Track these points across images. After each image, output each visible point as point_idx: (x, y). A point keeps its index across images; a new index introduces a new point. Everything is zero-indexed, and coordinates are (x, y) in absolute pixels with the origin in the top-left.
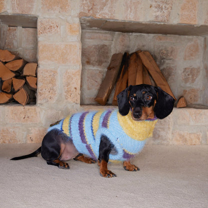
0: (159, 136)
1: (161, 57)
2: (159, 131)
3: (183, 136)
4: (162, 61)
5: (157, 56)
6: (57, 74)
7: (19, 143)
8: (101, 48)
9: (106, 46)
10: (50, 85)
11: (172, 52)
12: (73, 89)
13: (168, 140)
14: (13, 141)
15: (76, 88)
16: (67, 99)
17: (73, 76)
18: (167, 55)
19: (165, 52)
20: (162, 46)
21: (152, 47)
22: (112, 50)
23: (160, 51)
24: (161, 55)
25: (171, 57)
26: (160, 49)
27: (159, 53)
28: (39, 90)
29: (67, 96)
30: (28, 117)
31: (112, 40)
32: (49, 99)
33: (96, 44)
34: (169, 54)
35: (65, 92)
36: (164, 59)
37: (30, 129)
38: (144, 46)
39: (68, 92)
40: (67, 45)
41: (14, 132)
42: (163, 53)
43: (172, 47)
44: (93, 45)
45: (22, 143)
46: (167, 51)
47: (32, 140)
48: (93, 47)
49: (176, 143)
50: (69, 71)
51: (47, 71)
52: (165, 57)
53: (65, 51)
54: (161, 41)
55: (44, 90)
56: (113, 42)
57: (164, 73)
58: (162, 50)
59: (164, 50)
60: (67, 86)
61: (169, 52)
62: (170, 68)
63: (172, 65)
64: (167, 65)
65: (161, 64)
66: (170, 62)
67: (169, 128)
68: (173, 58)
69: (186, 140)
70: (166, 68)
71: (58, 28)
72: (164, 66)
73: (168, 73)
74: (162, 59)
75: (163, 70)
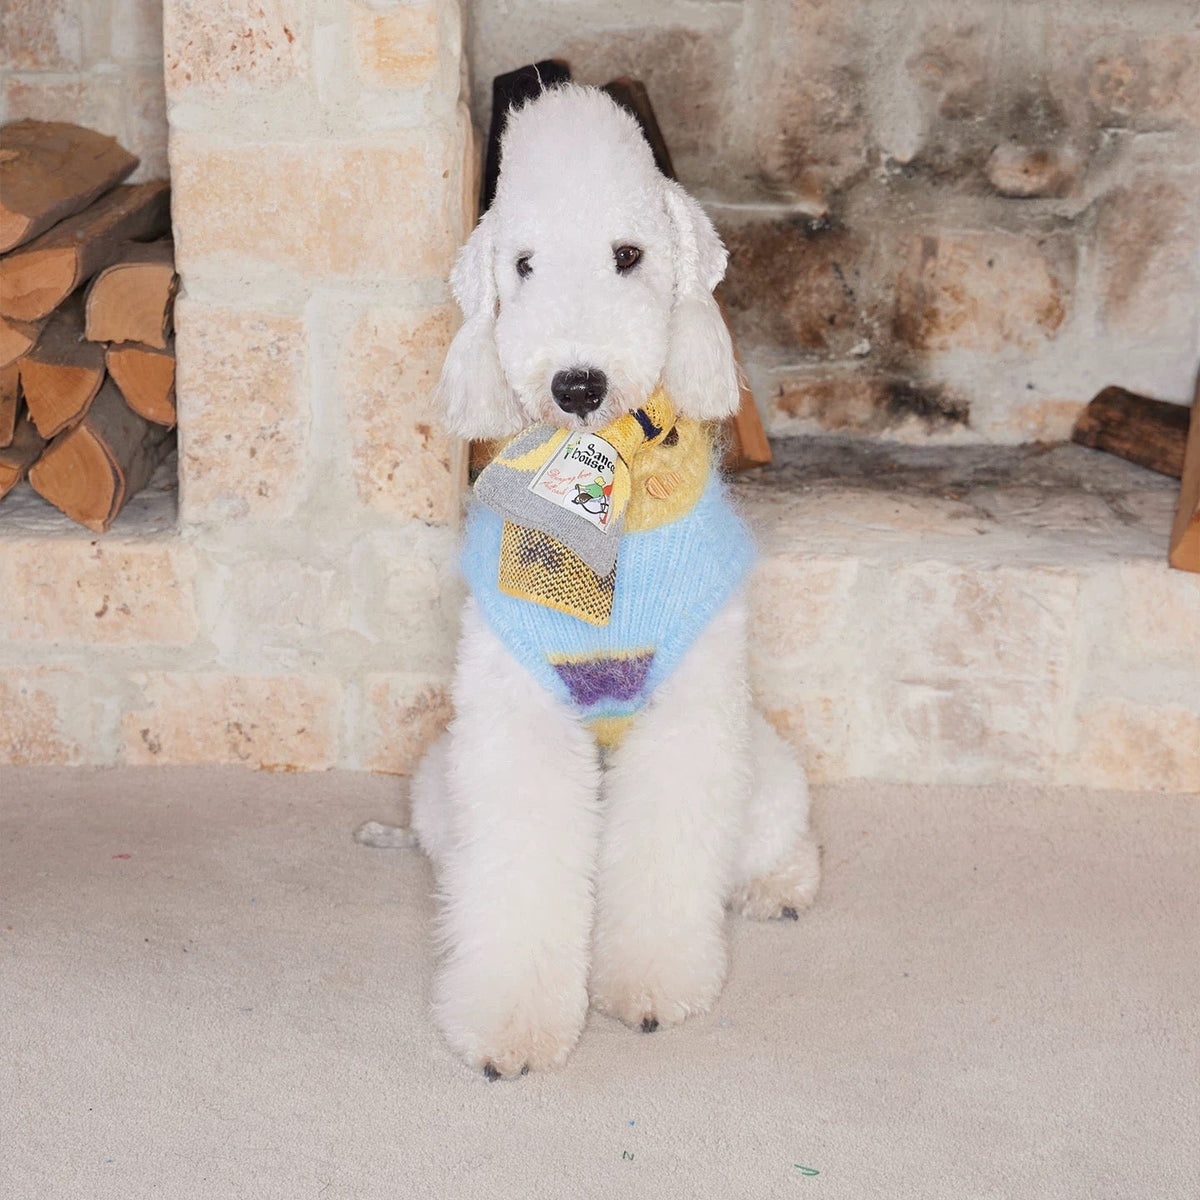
0: (984, 733)
1: (1093, 107)
2: (986, 700)
3: (1154, 736)
4: (1106, 138)
5: (1067, 104)
6: (302, 337)
7: (73, 763)
8: (662, 56)
10: (259, 412)
11: (1175, 75)
12: (405, 434)
13: (1046, 761)
14: (38, 750)
15: (424, 430)
16: (367, 499)
17: (402, 352)
18: (1147, 100)
19: (1128, 76)
20: (1107, 31)
21: (1034, 43)
22: (738, 65)
23: (1089, 68)
24: (1098, 98)
25: (1174, 111)
26: (1092, 50)
27: (1083, 84)
28: (189, 442)
29: (368, 479)
30: (125, 610)
32: (252, 498)
34: (1154, 92)
35: (357, 455)
36: (1119, 122)
37: (140, 679)
38: (968, 33)
39: (372, 449)
40: (358, 154)
41: (39, 694)
42: (1114, 83)
43: (1180, 41)
45: (96, 761)
46: (1146, 65)
47: (154, 749)
48: (607, 45)
49: (1100, 779)
50: (375, 317)
51: (235, 323)
52: (1123, 110)
53: (346, 194)
55: (219, 442)
56: (746, 9)
57: (1116, 225)
58: (1102, 61)
59: (1118, 63)
60: (369, 417)
61: (1159, 78)
62: (1160, 189)
63: (1178, 168)
64: (1140, 168)
65: (1096, 158)
66: (1164, 148)
67: (1054, 684)
68: (1185, 116)
69: (1169, 763)
70: (1128, 185)
71: (297, 45)
72: (1120, 175)
73: (1149, 225)
74: (1106, 126)
75: (1111, 199)
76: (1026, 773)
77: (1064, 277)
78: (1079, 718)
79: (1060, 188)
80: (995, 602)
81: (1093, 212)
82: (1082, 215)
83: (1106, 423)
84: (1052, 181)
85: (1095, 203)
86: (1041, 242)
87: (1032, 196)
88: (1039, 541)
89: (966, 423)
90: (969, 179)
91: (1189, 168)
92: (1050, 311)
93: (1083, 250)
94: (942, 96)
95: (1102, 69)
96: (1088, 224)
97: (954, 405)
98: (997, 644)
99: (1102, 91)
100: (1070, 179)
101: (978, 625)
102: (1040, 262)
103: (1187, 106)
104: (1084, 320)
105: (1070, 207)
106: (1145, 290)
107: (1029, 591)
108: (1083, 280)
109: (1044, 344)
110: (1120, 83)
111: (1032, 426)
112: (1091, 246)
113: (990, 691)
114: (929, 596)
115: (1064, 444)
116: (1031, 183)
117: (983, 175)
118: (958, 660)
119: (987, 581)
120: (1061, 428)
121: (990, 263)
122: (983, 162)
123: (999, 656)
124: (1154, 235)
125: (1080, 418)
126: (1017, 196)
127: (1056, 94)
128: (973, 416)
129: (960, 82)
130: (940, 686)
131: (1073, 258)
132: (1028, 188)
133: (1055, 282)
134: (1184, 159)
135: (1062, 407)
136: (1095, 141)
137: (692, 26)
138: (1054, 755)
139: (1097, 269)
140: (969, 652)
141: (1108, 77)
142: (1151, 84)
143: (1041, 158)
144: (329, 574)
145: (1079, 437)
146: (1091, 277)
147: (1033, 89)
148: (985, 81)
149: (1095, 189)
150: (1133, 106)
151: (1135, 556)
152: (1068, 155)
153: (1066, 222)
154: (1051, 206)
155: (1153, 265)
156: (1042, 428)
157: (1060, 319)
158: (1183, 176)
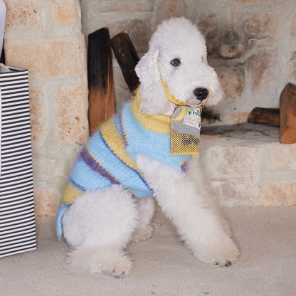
0: (234, 192)
1: (245, 33)
2: (234, 183)
3: (280, 190)
4: (250, 41)
5: (239, 33)
6: (43, 95)
8: (132, 27)
9: (141, 21)
10: (32, 117)
11: (266, 24)
12: (72, 120)
13: (252, 199)
15: (77, 118)
16: (63, 138)
17: (70, 97)
18: (259, 31)
19: (254, 25)
20: (248, 13)
21: (229, 18)
23: (244, 23)
24: (247, 31)
25: (266, 34)
26: (244, 18)
27: (243, 27)
29: (63, 133)
31: (152, 10)
33: (122, 20)
34: (261, 28)
35: (60, 126)
36: (253, 37)
38: (212, 16)
39: (64, 125)
40: (55, 43)
42: (249, 27)
43: (266, 15)
44: (116, 22)
46: (258, 21)
48: (117, 25)
49: (266, 203)
50: (62, 88)
52: (253, 34)
53: (53, 55)
54: (246, 4)
56: (154, 13)
57: (254, 64)
58: (247, 21)
59: (251, 21)
60: (62, 116)
61: (262, 24)
62: (264, 54)
63: (269, 48)
64: (259, 49)
65: (248, 47)
66: (265, 43)
67: (252, 177)
68: (269, 34)
69: (284, 197)
70: (256, 53)
71: (37, 14)
72: (254, 51)
73: (263, 64)
74: (249, 38)
75: (252, 58)
76: (246, 203)
77: (242, 79)
78: (259, 187)
79: (239, 55)
80: (234, 156)
81: (248, 61)
82: (245, 62)
83: (256, 116)
84: (237, 54)
85: (248, 59)
86: (235, 70)
87: (232, 58)
88: (244, 140)
89: (219, 120)
90: (215, 55)
91: (272, 48)
92: (239, 88)
93: (246, 71)
94: (206, 33)
95: (247, 23)
96: (247, 65)
97: (215, 115)
98: (236, 167)
99: (248, 29)
100: (241, 53)
101: (230, 163)
102: (235, 75)
103: (270, 32)
104: (248, 90)
105: (242, 60)
106: (263, 81)
107: (243, 152)
108: (246, 80)
109: (238, 97)
110: (252, 27)
111: (236, 119)
112: (248, 70)
113: (235, 181)
114: (217, 155)
115: (245, 123)
116: (231, 55)
117: (218, 53)
118: (226, 173)
119: (232, 150)
120: (244, 119)
121: (222, 77)
122: (218, 50)
123: (237, 171)
124: (264, 67)
125: (249, 116)
126: (228, 58)
127: (236, 31)
128: (221, 118)
129: (211, 29)
130: (221, 181)
131: (244, 73)
132: (230, 56)
133: (239, 80)
134: (270, 46)
135: (244, 114)
136: (247, 42)
137: (140, 19)
138: (253, 197)
139: (250, 76)
140: (228, 170)
141: (249, 25)
142: (260, 26)
143: (233, 48)
144: (54, 161)
145: (249, 121)
146: (249, 78)
147: (230, 30)
148: (217, 28)
149: (248, 55)
150: (256, 33)
151: (270, 142)
152: (240, 47)
153: (241, 64)
154: (237, 60)
155: (265, 74)
156: (239, 119)
157: (242, 90)
158: (270, 50)
